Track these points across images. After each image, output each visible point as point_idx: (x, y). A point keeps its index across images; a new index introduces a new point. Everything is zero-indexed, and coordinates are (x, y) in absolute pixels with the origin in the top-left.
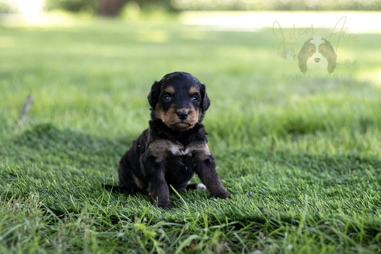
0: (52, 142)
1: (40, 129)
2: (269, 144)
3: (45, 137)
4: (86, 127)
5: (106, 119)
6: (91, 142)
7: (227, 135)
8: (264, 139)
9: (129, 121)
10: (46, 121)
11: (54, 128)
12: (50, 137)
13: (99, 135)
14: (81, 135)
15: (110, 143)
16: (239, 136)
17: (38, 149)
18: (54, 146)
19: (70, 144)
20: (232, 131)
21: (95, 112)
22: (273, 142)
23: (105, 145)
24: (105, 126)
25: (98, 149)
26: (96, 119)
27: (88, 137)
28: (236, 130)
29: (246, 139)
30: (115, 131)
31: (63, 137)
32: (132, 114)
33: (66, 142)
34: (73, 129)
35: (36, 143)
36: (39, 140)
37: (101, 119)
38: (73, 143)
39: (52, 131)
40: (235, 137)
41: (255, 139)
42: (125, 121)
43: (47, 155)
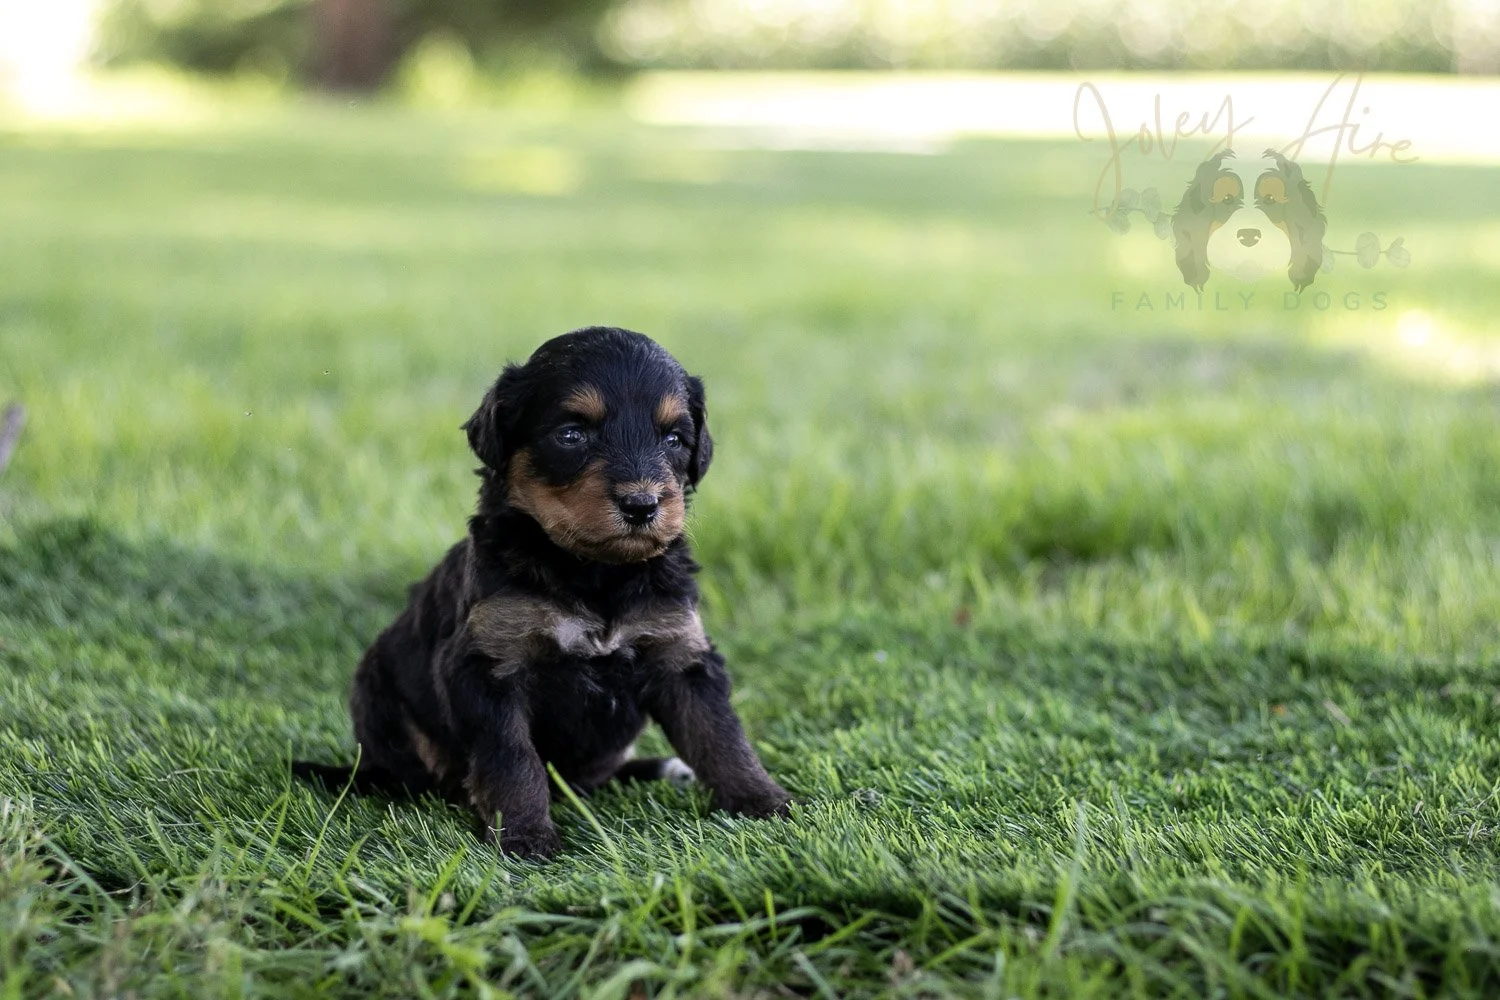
0: (96, 593)
1: (50, 542)
2: (951, 599)
3: (70, 572)
4: (234, 533)
5: (312, 499)
6: (250, 592)
7: (790, 564)
8: (934, 580)
9: (405, 509)
10: (75, 508)
11: (107, 537)
12: (88, 571)
13: (284, 563)
14: (213, 563)
15: (327, 596)
16: (836, 567)
17: (42, 621)
18: (102, 609)
19: (167, 601)
20: (808, 549)
21: (274, 473)
22: (969, 593)
23: (304, 606)
24: (312, 530)
25: (279, 622)
26: (273, 500)
27: (241, 572)
28: (822, 546)
29: (862, 579)
30: (348, 550)
31: (141, 570)
32: (416, 479)
33: (152, 594)
34: (179, 541)
35: (32, 596)
36: (46, 585)
37: (293, 501)
38: (182, 594)
39: (98, 547)
40: (819, 572)
41: (895, 581)
42: (387, 509)
43: (76, 643)
